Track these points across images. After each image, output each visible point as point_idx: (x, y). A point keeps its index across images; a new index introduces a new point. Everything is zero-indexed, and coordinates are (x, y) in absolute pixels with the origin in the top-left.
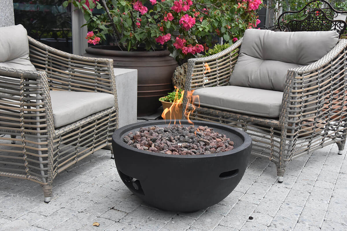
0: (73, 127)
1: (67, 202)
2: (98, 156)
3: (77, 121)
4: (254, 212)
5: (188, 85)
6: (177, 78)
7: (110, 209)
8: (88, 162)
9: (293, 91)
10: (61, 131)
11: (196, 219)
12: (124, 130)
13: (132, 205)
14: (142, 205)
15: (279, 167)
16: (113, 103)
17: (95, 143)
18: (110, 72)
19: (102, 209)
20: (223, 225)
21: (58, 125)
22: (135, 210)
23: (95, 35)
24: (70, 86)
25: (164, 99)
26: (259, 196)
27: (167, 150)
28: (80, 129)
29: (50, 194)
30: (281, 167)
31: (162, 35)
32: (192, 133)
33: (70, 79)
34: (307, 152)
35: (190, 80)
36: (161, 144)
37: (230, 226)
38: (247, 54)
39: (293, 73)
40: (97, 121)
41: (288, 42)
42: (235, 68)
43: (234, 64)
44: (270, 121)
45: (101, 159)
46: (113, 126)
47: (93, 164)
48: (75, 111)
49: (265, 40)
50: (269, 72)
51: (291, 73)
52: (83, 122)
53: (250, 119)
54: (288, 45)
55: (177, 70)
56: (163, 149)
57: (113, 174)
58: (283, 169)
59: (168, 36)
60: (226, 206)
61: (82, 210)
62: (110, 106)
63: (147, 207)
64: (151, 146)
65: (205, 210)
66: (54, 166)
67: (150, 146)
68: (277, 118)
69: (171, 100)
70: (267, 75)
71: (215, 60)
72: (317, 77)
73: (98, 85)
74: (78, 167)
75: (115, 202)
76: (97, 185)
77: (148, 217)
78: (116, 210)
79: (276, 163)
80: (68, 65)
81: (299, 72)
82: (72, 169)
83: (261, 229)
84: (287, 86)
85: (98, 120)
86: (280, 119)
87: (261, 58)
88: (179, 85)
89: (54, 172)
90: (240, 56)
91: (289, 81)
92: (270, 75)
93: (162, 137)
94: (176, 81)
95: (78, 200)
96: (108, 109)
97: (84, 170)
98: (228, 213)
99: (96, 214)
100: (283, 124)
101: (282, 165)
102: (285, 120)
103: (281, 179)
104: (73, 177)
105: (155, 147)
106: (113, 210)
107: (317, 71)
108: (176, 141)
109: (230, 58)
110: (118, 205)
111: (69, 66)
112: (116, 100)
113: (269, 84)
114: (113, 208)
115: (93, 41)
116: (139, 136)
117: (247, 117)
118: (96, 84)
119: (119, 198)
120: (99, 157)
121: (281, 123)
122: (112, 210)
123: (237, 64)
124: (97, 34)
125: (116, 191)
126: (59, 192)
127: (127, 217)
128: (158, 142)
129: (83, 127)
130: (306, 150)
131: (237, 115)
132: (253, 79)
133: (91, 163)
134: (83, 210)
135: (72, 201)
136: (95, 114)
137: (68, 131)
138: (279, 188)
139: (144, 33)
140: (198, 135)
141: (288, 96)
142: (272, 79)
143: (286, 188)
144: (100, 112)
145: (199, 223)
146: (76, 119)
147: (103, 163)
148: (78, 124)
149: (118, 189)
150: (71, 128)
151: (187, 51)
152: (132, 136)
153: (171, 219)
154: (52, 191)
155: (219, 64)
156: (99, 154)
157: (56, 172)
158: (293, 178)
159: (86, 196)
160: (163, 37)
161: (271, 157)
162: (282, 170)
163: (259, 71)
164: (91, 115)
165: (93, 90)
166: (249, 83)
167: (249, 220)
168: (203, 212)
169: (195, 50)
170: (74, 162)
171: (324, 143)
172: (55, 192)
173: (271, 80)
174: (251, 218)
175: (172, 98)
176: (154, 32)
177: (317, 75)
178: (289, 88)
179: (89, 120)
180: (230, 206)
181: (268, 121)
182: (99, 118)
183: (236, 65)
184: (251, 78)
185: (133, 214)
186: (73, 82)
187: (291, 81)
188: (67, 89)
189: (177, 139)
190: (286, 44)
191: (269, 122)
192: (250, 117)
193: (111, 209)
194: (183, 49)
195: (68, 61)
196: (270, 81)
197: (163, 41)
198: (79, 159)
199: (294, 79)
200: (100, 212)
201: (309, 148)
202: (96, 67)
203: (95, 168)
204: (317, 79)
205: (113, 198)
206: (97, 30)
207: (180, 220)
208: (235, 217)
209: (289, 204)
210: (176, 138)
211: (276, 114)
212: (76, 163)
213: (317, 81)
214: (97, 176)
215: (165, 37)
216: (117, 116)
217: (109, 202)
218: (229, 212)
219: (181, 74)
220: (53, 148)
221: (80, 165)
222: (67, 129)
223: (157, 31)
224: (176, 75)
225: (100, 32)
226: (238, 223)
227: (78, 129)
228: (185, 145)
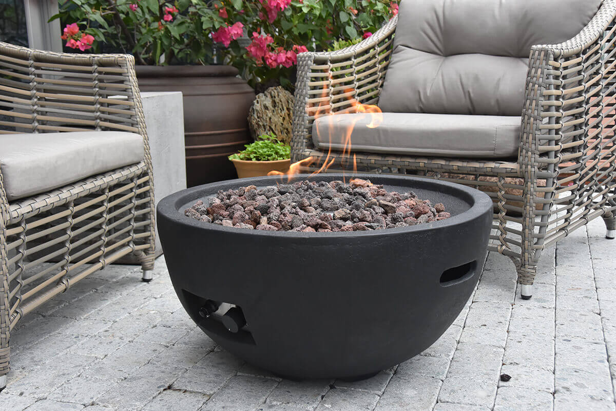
0: (53, 200)
1: (51, 385)
2: (110, 280)
3: (62, 187)
4: (503, 364)
5: (301, 108)
6: (258, 118)
7: (162, 389)
8: (91, 292)
9: (545, 92)
10: (25, 208)
11: (380, 393)
12: (181, 196)
13: (216, 376)
14: (239, 374)
15: (523, 265)
16: (140, 151)
19: (143, 392)
20: (447, 400)
21: (16, 192)
22: (226, 387)
23: (83, 32)
24: (36, 124)
25: (239, 157)
26: (497, 328)
27: (304, 226)
28: (71, 208)
29: (4, 368)
30: (527, 263)
31: (225, 25)
32: (344, 192)
33: (36, 107)
34: (564, 232)
35: (304, 99)
36: (284, 215)
37: (466, 400)
38: (411, 46)
39: (543, 53)
40: (107, 191)
42: (388, 77)
43: (386, 68)
44: (497, 165)
45: (118, 284)
46: (144, 206)
47: (103, 296)
48: (56, 162)
49: (447, 13)
50: (463, 77)
51: (539, 55)
52: (77, 190)
53: (449, 165)
55: (259, 100)
56: (292, 228)
57: (154, 312)
58: (532, 267)
59: (238, 27)
60: (434, 356)
61: (92, 398)
62: (135, 160)
63: (253, 376)
64: (259, 223)
65: (391, 370)
66: (11, 295)
67: (256, 222)
68: (513, 158)
69: (254, 157)
70: (459, 84)
71: (348, 59)
72: (580, 68)
73: (102, 115)
74: (67, 304)
75: (174, 373)
76: (121, 338)
77: (262, 400)
78: (180, 390)
79: (512, 256)
80: (27, 74)
81: (555, 50)
82: (54, 310)
83: (541, 402)
84: (531, 85)
85: (111, 189)
86: (520, 159)
87: (441, 54)
88: (265, 129)
89: (11, 311)
90: (396, 53)
91: (536, 72)
92: (464, 81)
93: (280, 202)
94: (257, 124)
95: (79, 376)
96: (130, 165)
97: (83, 310)
98: (446, 372)
99: (131, 405)
100: (529, 167)
101: (530, 259)
102: (533, 159)
103: (527, 290)
104: (58, 325)
105: (272, 224)
106: (171, 391)
108: (316, 209)
109: (377, 56)
110: (182, 377)
111: (30, 76)
112: (147, 149)
113: (465, 102)
114: (170, 387)
115: (78, 43)
116: (220, 207)
117: (443, 162)
118: (98, 114)
119: (179, 361)
120: (114, 280)
121: (524, 166)
122: (168, 391)
123: (391, 68)
124: (84, 30)
125: (168, 347)
126: (27, 362)
127: (210, 404)
128: (275, 213)
129: (77, 202)
130: (563, 229)
131: (418, 161)
132: (428, 94)
133: (97, 294)
134: (94, 399)
135: (63, 380)
136: (103, 174)
137: (42, 210)
138: (529, 309)
139: (187, 25)
140: (361, 197)
141: (537, 105)
142: (471, 91)
143: (543, 307)
144: (114, 170)
145: (391, 401)
146: (60, 181)
147: (125, 293)
148: (65, 194)
149: (174, 342)
150: (49, 203)
151: (276, 60)
152: (203, 208)
153: (319, 398)
154: (8, 359)
155: (357, 68)
156: (113, 274)
157: (17, 313)
158: (548, 289)
159: (98, 366)
160: (228, 29)
161: (502, 246)
162: (530, 270)
163: (440, 78)
164: (94, 176)
165: (92, 127)
166: (421, 106)
167: (502, 383)
168: (389, 374)
169: (290, 58)
170: (61, 287)
172: (18, 364)
173: (469, 92)
174: (505, 378)
175: (256, 153)
176: (207, 20)
177: (579, 64)
178: (537, 86)
179: (90, 186)
180: (443, 355)
181: (492, 165)
182: (112, 184)
183: (389, 71)
184: (425, 93)
185: (225, 397)
186: (43, 113)
187: (539, 71)
189: (316, 206)
191: (495, 168)
192: (450, 161)
193: (164, 390)
194: (268, 56)
195: (27, 66)
196: (467, 94)
197: (227, 39)
198: (72, 281)
199: (546, 67)
200: (140, 400)
201: (569, 223)
203: (108, 303)
204: (579, 73)
205: (165, 364)
206: (85, 23)
207: (344, 400)
208: (467, 379)
209: (570, 341)
210: (312, 203)
211: (509, 148)
212: (65, 290)
213: (580, 77)
214: (117, 320)
215: (232, 29)
216: (151, 183)
217: (157, 375)
218: (448, 368)
219: (266, 108)
220: (7, 250)
221: (73, 301)
222: (40, 204)
223: (215, 17)
224: (257, 110)
225: (90, 27)
226: (482, 393)
227: (65, 206)
228: (344, 214)
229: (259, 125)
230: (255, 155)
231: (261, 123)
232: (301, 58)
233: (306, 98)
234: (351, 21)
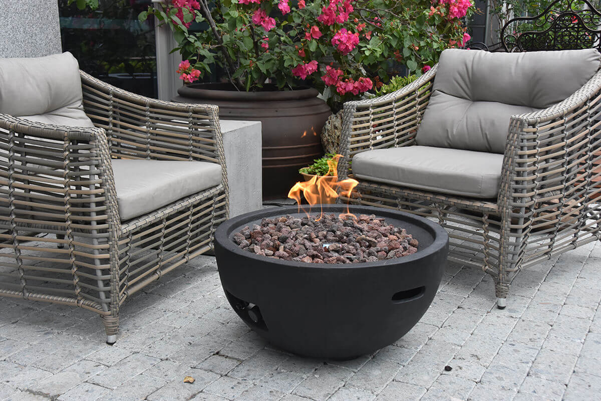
0: (151, 219)
1: (144, 344)
2: (196, 267)
3: (158, 209)
4: (454, 358)
5: (345, 145)
6: (329, 136)
7: (212, 354)
8: (181, 277)
9: (520, 152)
10: (131, 227)
11: (356, 371)
12: (235, 222)
13: (250, 348)
14: (266, 348)
15: (499, 283)
16: (219, 178)
17: (191, 246)
18: (213, 127)
19: (200, 355)
20: (400, 380)
21: (125, 216)
22: (254, 356)
23: (193, 66)
24: (149, 152)
25: (308, 170)
26: (465, 331)
27: (305, 255)
28: (164, 223)
29: (115, 330)
30: (501, 281)
31: (302, 63)
32: (348, 226)
33: (149, 140)
34: (547, 256)
35: (347, 138)
36: (295, 246)
37: (413, 382)
38: (444, 91)
39: (519, 122)
40: (192, 208)
41: (513, 70)
42: (425, 116)
43: (424, 108)
44: (482, 204)
45: (201, 271)
46: (221, 216)
47: (188, 280)
48: (154, 194)
49: (475, 67)
50: (483, 121)
51: (516, 123)
52: (169, 211)
53: (448, 201)
54: (513, 74)
55: (330, 121)
56: (298, 255)
57: (220, 296)
58: (505, 285)
59: (313, 64)
60: (407, 348)
61: (167, 355)
62: (215, 184)
63: (274, 350)
64: (278, 250)
65: (371, 356)
66: (120, 283)
67: (277, 249)
68: (494, 200)
69: (319, 171)
70: (479, 127)
71: (389, 103)
72: (563, 128)
73: (194, 149)
74: (163, 285)
75: (223, 343)
76: (194, 315)
77: (275, 368)
78: (224, 356)
79: (493, 275)
80: (145, 116)
81: (530, 120)
82: (153, 289)
83: (465, 388)
84: (509, 146)
85: (195, 206)
86: (499, 202)
87: (469, 98)
88: (333, 145)
89: (120, 294)
90: (433, 96)
91: (513, 137)
92: (483, 125)
93: (297, 233)
94: (327, 141)
95: (161, 339)
96: (211, 188)
97: (172, 290)
98: (409, 360)
99: (190, 363)
100: (505, 209)
101: (503, 279)
102: (508, 203)
103: (502, 302)
104: (154, 301)
105: (285, 251)
106: (218, 355)
107: (561, 118)
108: (321, 240)
109: (417, 99)
110: (228, 347)
111: (146, 118)
112: (224, 174)
113: (482, 142)
114: (217, 353)
115: (188, 77)
116: (259, 233)
117: (443, 198)
118: (192, 147)
119: (229, 335)
120: (199, 268)
121: (501, 208)
122: (216, 356)
123: (428, 108)
124: (194, 64)
125: (223, 324)
126: (130, 326)
127: (241, 367)
128: (290, 242)
129: (168, 219)
130: (546, 253)
131: (425, 195)
132: (454, 133)
133: (184, 279)
134: (168, 357)
135: (151, 341)
136: (189, 196)
137: (143, 226)
138: (498, 317)
139: (273, 61)
140: (358, 230)
141: (512, 162)
142: (487, 133)
143: (511, 317)
144: (197, 193)
145: (360, 377)
146: (156, 206)
147: (204, 279)
148: (160, 214)
149: (229, 321)
150: (148, 222)
151: (345, 89)
152: (247, 232)
153: (313, 370)
154: (118, 324)
155: (397, 110)
156: (199, 263)
157: (125, 294)
158: (524, 301)
159: (174, 334)
160: (305, 67)
161: (486, 266)
162: (503, 287)
163: (465, 120)
164: (182, 199)
165: (187, 157)
166: (449, 141)
167: (445, 372)
168: (369, 358)
169: (357, 87)
170: (156, 277)
171: (577, 241)
172: (125, 327)
173: (486, 134)
174: (448, 369)
175: (320, 168)
176: (289, 59)
177: (562, 125)
178: (513, 147)
179: (178, 207)
180: (413, 348)
181: (478, 204)
182: (195, 203)
183: (427, 110)
184: (452, 132)
185: (251, 363)
186: (154, 145)
187: (516, 135)
188: (145, 157)
189: (322, 237)
190: (511, 73)
191: (480, 207)
192: (449, 198)
193: (214, 355)
194: (338, 85)
195: (145, 111)
196: (485, 136)
197: (303, 74)
198: (164, 272)
199: (521, 133)
200: (197, 360)
201: (552, 249)
202: (191, 119)
203: (191, 286)
204: (562, 132)
205: (219, 337)
206: (195, 58)
207: (329, 373)
208: (422, 366)
209: (514, 345)
210: (319, 235)
211: (492, 193)
212: (159, 278)
213: (563, 135)
214: (194, 300)
215: (308, 66)
216: (227, 199)
217: (211, 344)
218: (412, 358)
219: (336, 128)
220: (119, 254)
221: (167, 282)
222: (142, 222)
223: (294, 57)
224: (328, 130)
225: (199, 61)
226: (426, 378)
227: (160, 222)
228: (335, 247)
229: (328, 142)
230: (320, 170)
231: (330, 141)
232: (346, 106)
233: (349, 138)
234: (412, 55)
